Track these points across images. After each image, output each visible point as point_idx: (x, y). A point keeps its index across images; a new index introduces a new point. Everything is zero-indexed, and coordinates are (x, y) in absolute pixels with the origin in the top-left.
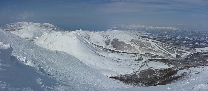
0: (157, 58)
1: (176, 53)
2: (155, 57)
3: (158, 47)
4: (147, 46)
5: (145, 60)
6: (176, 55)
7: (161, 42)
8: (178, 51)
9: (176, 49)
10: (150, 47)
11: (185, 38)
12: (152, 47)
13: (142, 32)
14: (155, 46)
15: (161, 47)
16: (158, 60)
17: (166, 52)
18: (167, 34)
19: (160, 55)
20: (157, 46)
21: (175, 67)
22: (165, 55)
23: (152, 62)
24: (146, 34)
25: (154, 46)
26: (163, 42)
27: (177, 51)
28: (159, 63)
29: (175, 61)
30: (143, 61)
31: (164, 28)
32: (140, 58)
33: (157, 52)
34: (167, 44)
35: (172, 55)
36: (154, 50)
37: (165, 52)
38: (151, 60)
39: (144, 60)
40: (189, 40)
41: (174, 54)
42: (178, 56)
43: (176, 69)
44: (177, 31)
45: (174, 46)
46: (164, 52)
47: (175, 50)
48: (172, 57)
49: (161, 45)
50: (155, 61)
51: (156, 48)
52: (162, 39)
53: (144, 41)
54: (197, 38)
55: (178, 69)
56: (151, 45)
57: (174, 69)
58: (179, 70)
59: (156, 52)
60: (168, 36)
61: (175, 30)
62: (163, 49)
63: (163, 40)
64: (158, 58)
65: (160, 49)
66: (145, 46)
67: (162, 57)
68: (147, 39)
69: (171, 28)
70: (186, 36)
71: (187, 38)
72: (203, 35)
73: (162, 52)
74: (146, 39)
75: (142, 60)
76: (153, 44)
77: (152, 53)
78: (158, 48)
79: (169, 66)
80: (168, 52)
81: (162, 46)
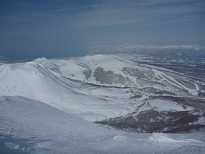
0: (164, 95)
1: (198, 89)
2: (161, 92)
3: (166, 78)
4: (149, 76)
5: (146, 97)
6: (197, 91)
7: (171, 71)
8: (202, 85)
9: (198, 82)
10: (154, 78)
12: (155, 78)
13: (140, 55)
14: (162, 76)
15: (172, 79)
16: (166, 98)
17: (180, 86)
18: (181, 57)
19: (170, 90)
20: (164, 76)
21: (196, 111)
22: (178, 90)
23: (156, 100)
24: (146, 57)
25: (159, 76)
26: (175, 71)
27: (200, 85)
28: (167, 102)
29: (195, 101)
30: (142, 99)
31: (176, 47)
32: (137, 94)
33: (165, 86)
34: (182, 74)
35: (190, 91)
36: (160, 82)
37: (178, 86)
38: (155, 97)
39: (144, 97)
41: (195, 90)
42: (200, 94)
43: (196, 113)
44: (201, 50)
45: (195, 76)
46: (176, 85)
47: (197, 83)
48: (190, 95)
49: (170, 75)
50: (161, 99)
51: (162, 80)
52: (172, 66)
53: (143, 68)
55: (201, 115)
56: (154, 74)
57: (194, 114)
58: (203, 116)
59: (162, 85)
60: (184, 60)
61: (197, 49)
62: (174, 81)
63: (174, 67)
64: (166, 95)
65: (170, 80)
66: (145, 77)
67: (173, 94)
68: (149, 66)
69: (190, 46)
73: (173, 85)
74: (146, 65)
75: (141, 96)
76: (157, 73)
77: (156, 87)
78: (166, 79)
79: (185, 108)
80: (184, 87)
81: (174, 76)
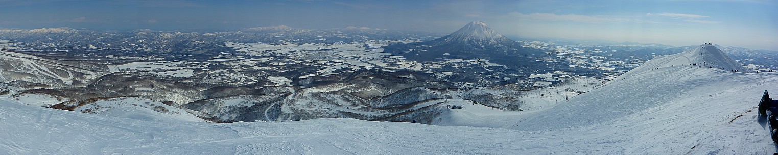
0: (36, 88)
1: (71, 77)
2: (32, 85)
3: (37, 67)
4: (17, 66)
5: (14, 93)
6: (71, 79)
7: (41, 59)
8: (75, 72)
9: (71, 69)
10: (22, 68)
11: (87, 47)
12: (25, 69)
13: (5, 41)
14: (32, 66)
15: (43, 68)
16: (39, 91)
17: (53, 75)
18: (52, 42)
19: (42, 81)
20: (34, 65)
21: (71, 101)
22: (51, 80)
23: (26, 95)
24: (12, 44)
25: (28, 66)
26: (46, 58)
27: (73, 72)
28: (40, 96)
29: (70, 90)
30: (9, 95)
31: (45, 30)
32: (4, 90)
33: (36, 77)
34: (54, 61)
35: (64, 80)
36: (30, 73)
37: (50, 76)
38: (25, 92)
39: (12, 92)
40: (96, 51)
41: (69, 79)
42: (75, 82)
43: (72, 104)
44: (72, 34)
45: (68, 63)
46: (49, 75)
47: (70, 71)
48: (65, 84)
49: (41, 64)
50: (32, 93)
51: (32, 70)
52: (43, 52)
53: (9, 57)
54: (111, 47)
55: (76, 105)
56: (23, 64)
57: (69, 105)
58: (78, 105)
59: (33, 76)
60: (55, 45)
61: (68, 32)
62: (46, 70)
63: (45, 54)
64: (39, 88)
65: (41, 70)
66: (12, 68)
67: (46, 85)
68: (16, 54)
69: (59, 30)
70: (89, 44)
71: (91, 47)
72: (122, 40)
73: (45, 76)
74: (13, 53)
75: (8, 92)
76: (27, 62)
77: (26, 79)
78: (37, 69)
79: (60, 100)
80: (57, 76)
81: (45, 65)
